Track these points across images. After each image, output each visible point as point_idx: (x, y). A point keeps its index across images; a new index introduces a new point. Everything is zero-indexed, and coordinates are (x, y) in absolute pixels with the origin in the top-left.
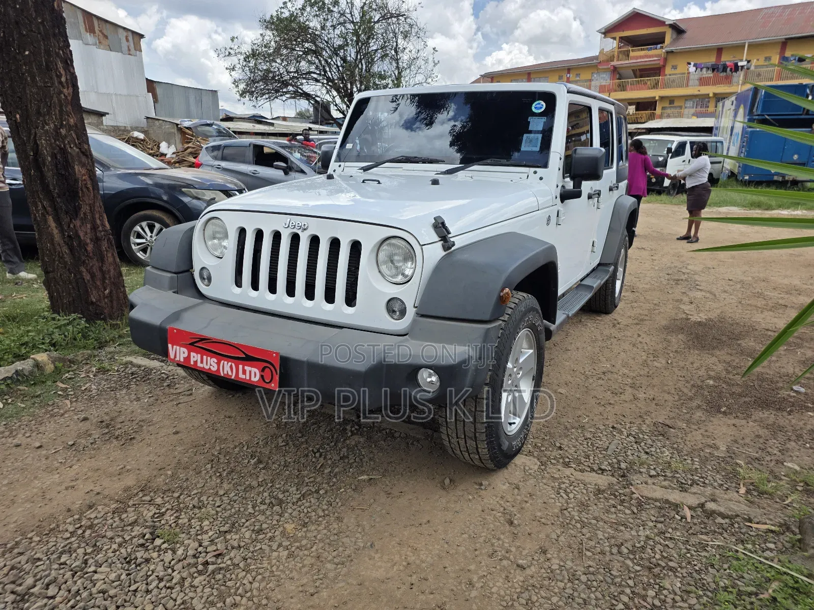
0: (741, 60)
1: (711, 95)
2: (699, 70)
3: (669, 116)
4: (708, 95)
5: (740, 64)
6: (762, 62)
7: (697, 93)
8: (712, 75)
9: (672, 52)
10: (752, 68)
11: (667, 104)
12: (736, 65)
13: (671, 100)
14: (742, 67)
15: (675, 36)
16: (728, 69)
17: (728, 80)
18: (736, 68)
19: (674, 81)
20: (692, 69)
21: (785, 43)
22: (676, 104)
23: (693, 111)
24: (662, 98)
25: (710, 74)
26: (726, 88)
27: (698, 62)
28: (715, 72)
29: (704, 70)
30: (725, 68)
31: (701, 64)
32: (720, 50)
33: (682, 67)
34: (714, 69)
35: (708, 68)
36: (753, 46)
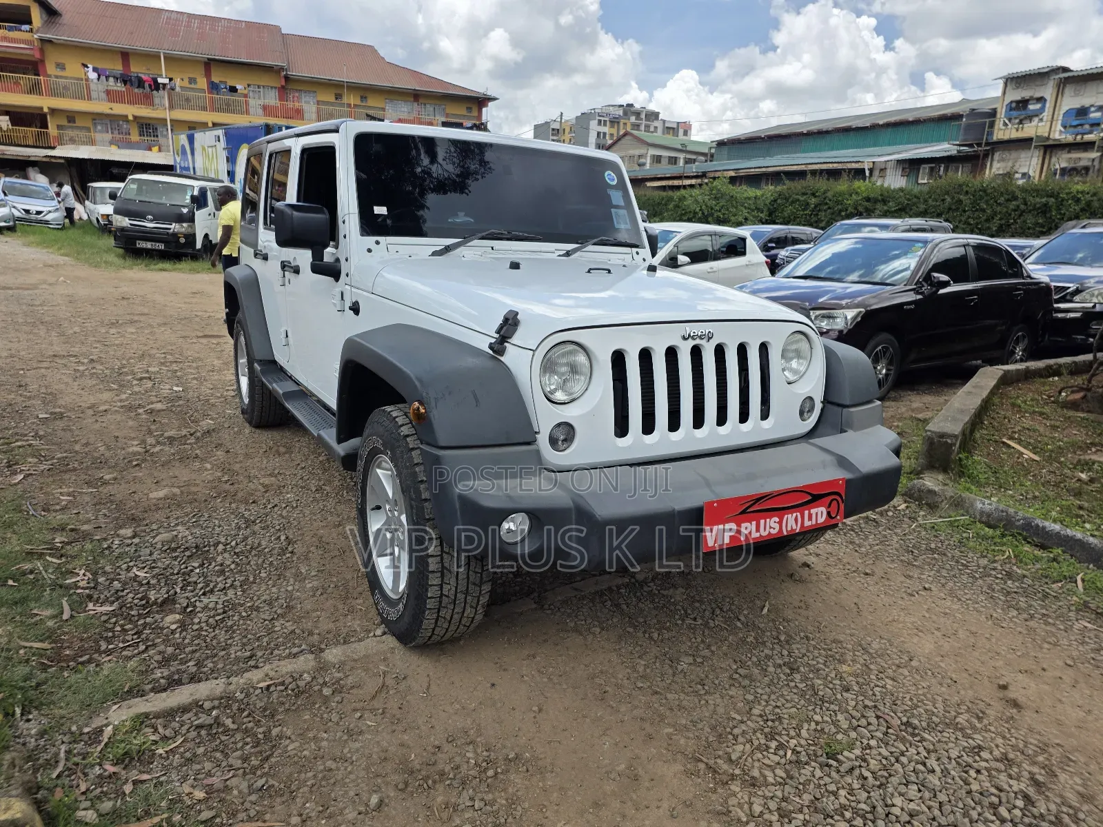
0: (161, 76)
1: (131, 118)
2: (103, 78)
3: (73, 141)
4: (127, 116)
5: (160, 80)
6: (186, 83)
7: (109, 112)
8: (124, 89)
9: (50, 41)
10: (178, 89)
11: (64, 122)
12: (155, 81)
13: (71, 116)
14: (164, 85)
15: (45, 16)
16: (147, 85)
17: (148, 101)
18: (156, 86)
19: (65, 88)
20: (93, 75)
21: (209, 64)
22: (79, 123)
23: (108, 136)
24: (53, 111)
25: (120, 87)
26: (148, 111)
27: (99, 66)
28: (128, 86)
29: (111, 79)
30: (141, 83)
31: (104, 70)
32: (125, 56)
33: (73, 68)
34: (125, 80)
35: (116, 79)
36: (169, 58)
